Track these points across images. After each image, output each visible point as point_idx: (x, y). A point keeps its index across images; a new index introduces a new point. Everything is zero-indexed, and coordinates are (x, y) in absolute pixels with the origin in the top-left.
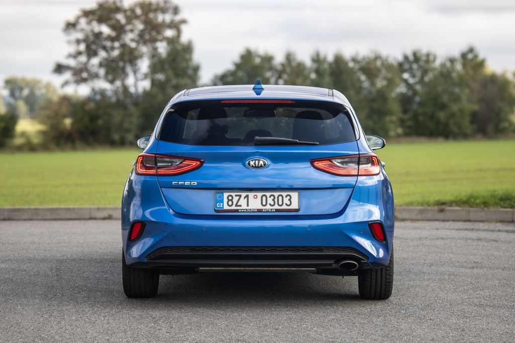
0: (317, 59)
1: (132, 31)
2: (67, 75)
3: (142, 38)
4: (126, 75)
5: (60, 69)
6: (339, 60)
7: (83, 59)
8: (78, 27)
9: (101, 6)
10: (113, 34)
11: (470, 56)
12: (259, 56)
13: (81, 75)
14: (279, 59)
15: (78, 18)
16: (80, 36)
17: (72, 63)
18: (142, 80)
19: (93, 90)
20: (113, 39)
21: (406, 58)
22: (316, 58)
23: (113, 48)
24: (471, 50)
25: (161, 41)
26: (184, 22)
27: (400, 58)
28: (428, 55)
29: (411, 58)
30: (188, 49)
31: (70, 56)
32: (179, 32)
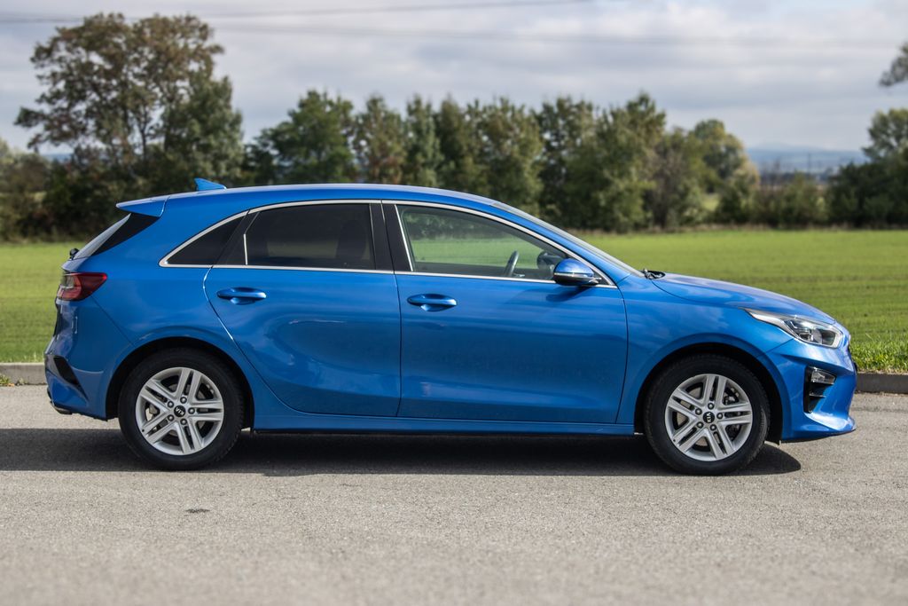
0: (415, 109)
1: (137, 62)
2: (39, 128)
3: (151, 73)
4: (130, 129)
5: (26, 118)
6: (448, 109)
7: (63, 103)
8: (57, 55)
9: (89, 24)
10: (108, 67)
11: (642, 108)
12: (331, 103)
13: (61, 128)
14: (359, 108)
15: (55, 40)
16: (57, 68)
17: (46, 108)
18: (154, 137)
19: (78, 150)
20: (108, 75)
21: (547, 109)
22: (414, 107)
23: (108, 89)
24: (644, 99)
25: (182, 78)
26: (217, 49)
27: (539, 110)
28: (579, 107)
29: (556, 110)
30: (224, 90)
31: (43, 99)
32: (210, 65)
